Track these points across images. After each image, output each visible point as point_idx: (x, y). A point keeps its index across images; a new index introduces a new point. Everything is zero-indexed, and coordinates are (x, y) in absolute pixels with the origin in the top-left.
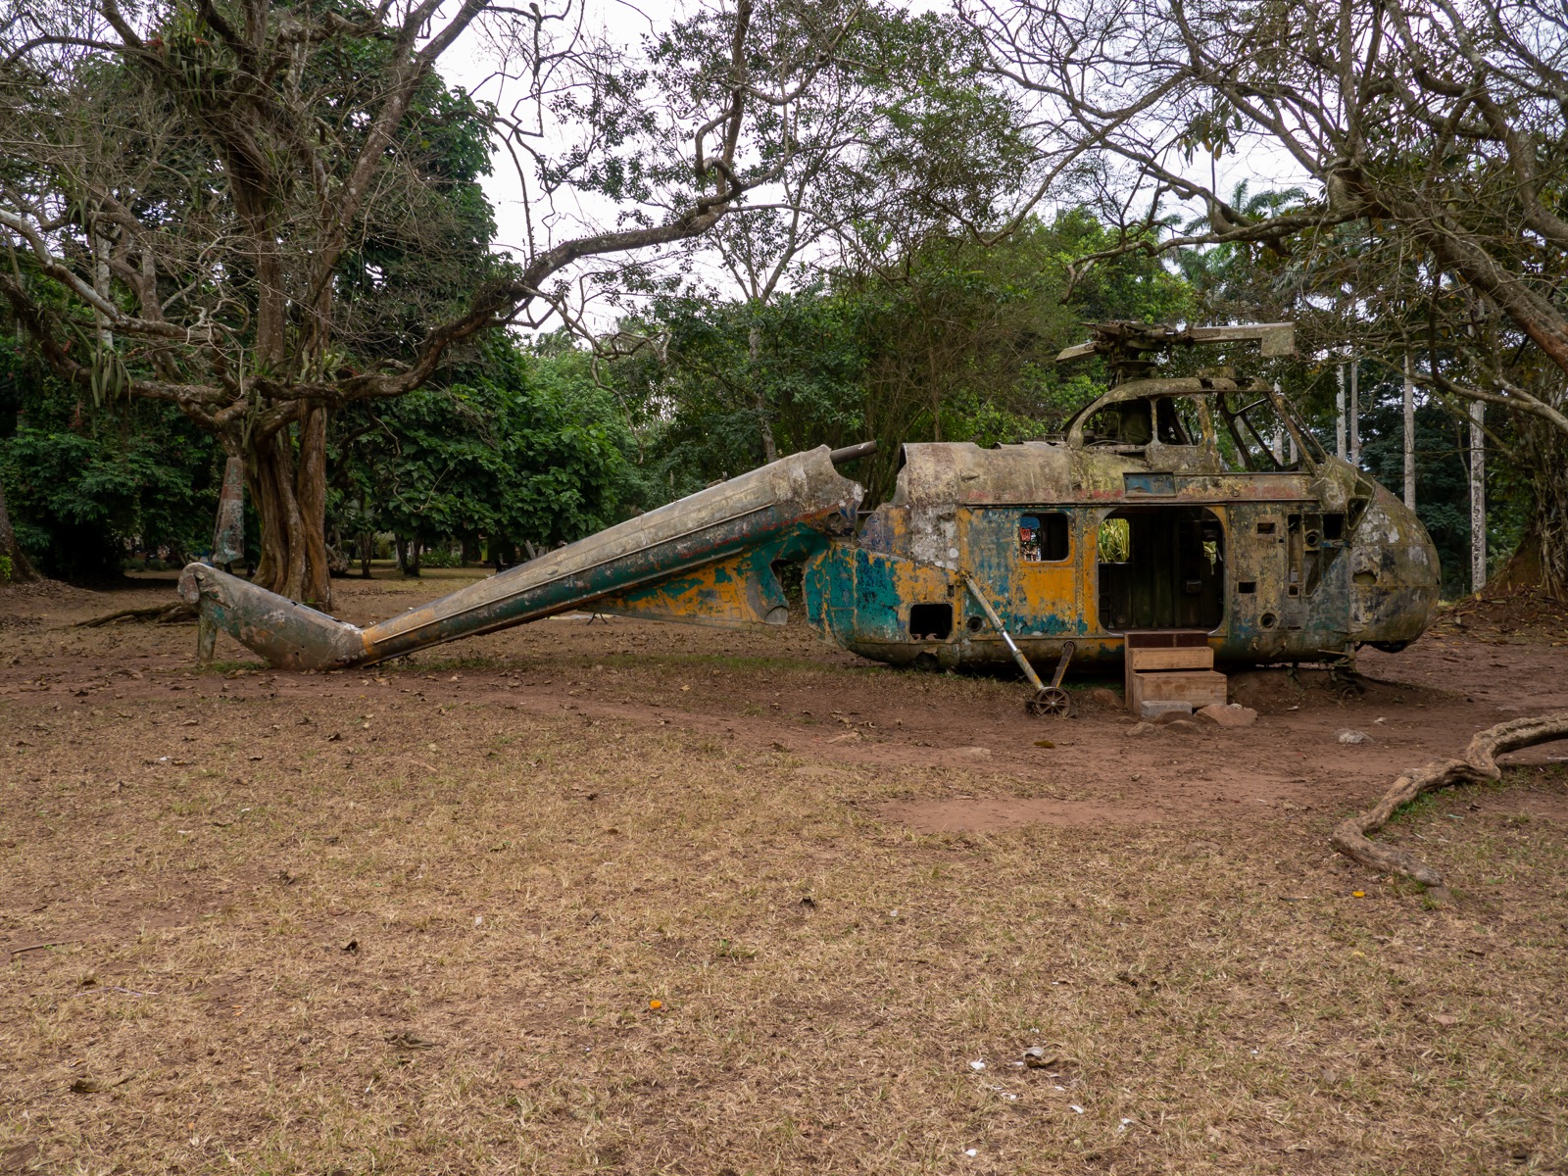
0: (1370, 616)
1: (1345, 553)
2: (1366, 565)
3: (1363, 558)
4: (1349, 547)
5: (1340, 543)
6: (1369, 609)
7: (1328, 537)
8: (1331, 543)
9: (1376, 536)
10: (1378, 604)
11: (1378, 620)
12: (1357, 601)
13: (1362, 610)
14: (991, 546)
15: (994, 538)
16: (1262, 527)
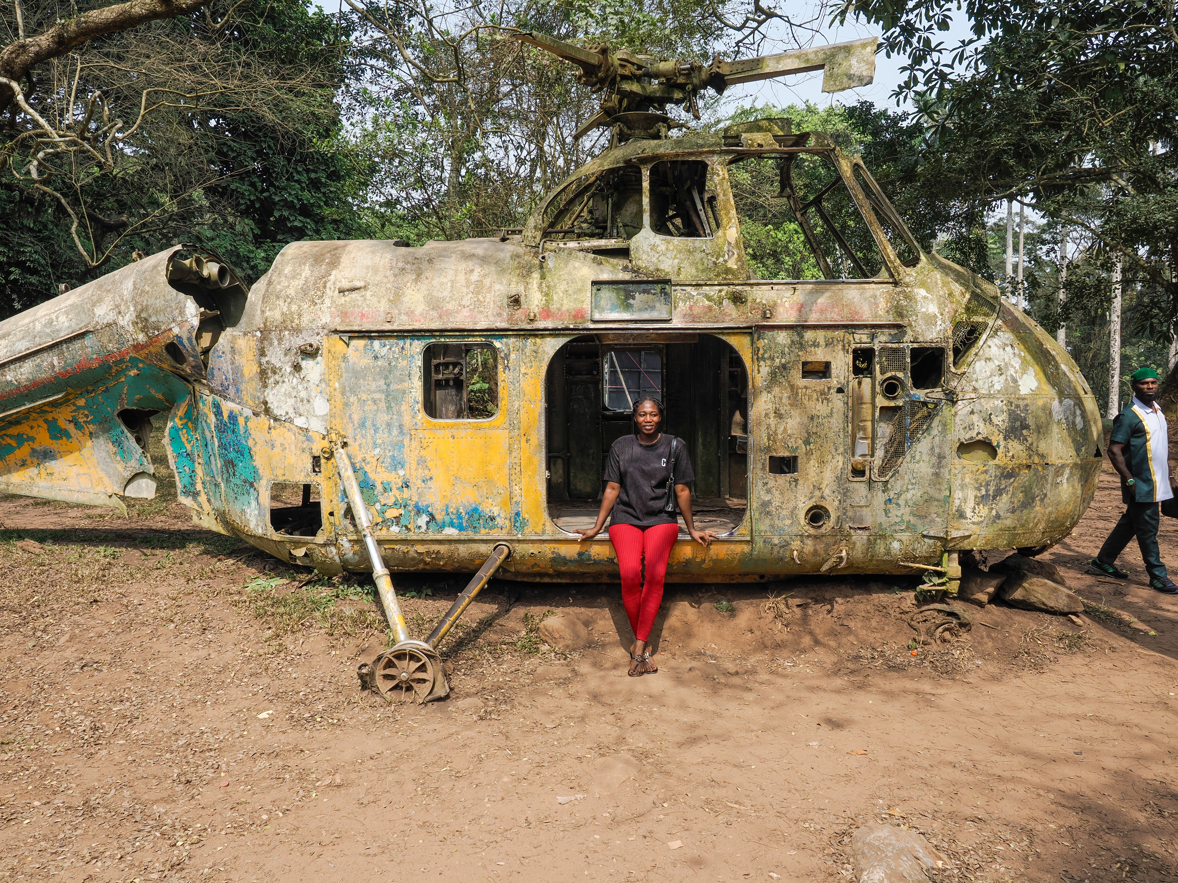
0: (984, 511)
1: (946, 411)
2: (981, 430)
3: (975, 418)
4: (952, 398)
5: (937, 393)
6: (982, 500)
7: (918, 384)
8: (920, 394)
9: (998, 383)
10: (999, 492)
11: (998, 517)
12: (963, 487)
13: (971, 503)
14: (377, 396)
15: (382, 382)
16: (809, 368)
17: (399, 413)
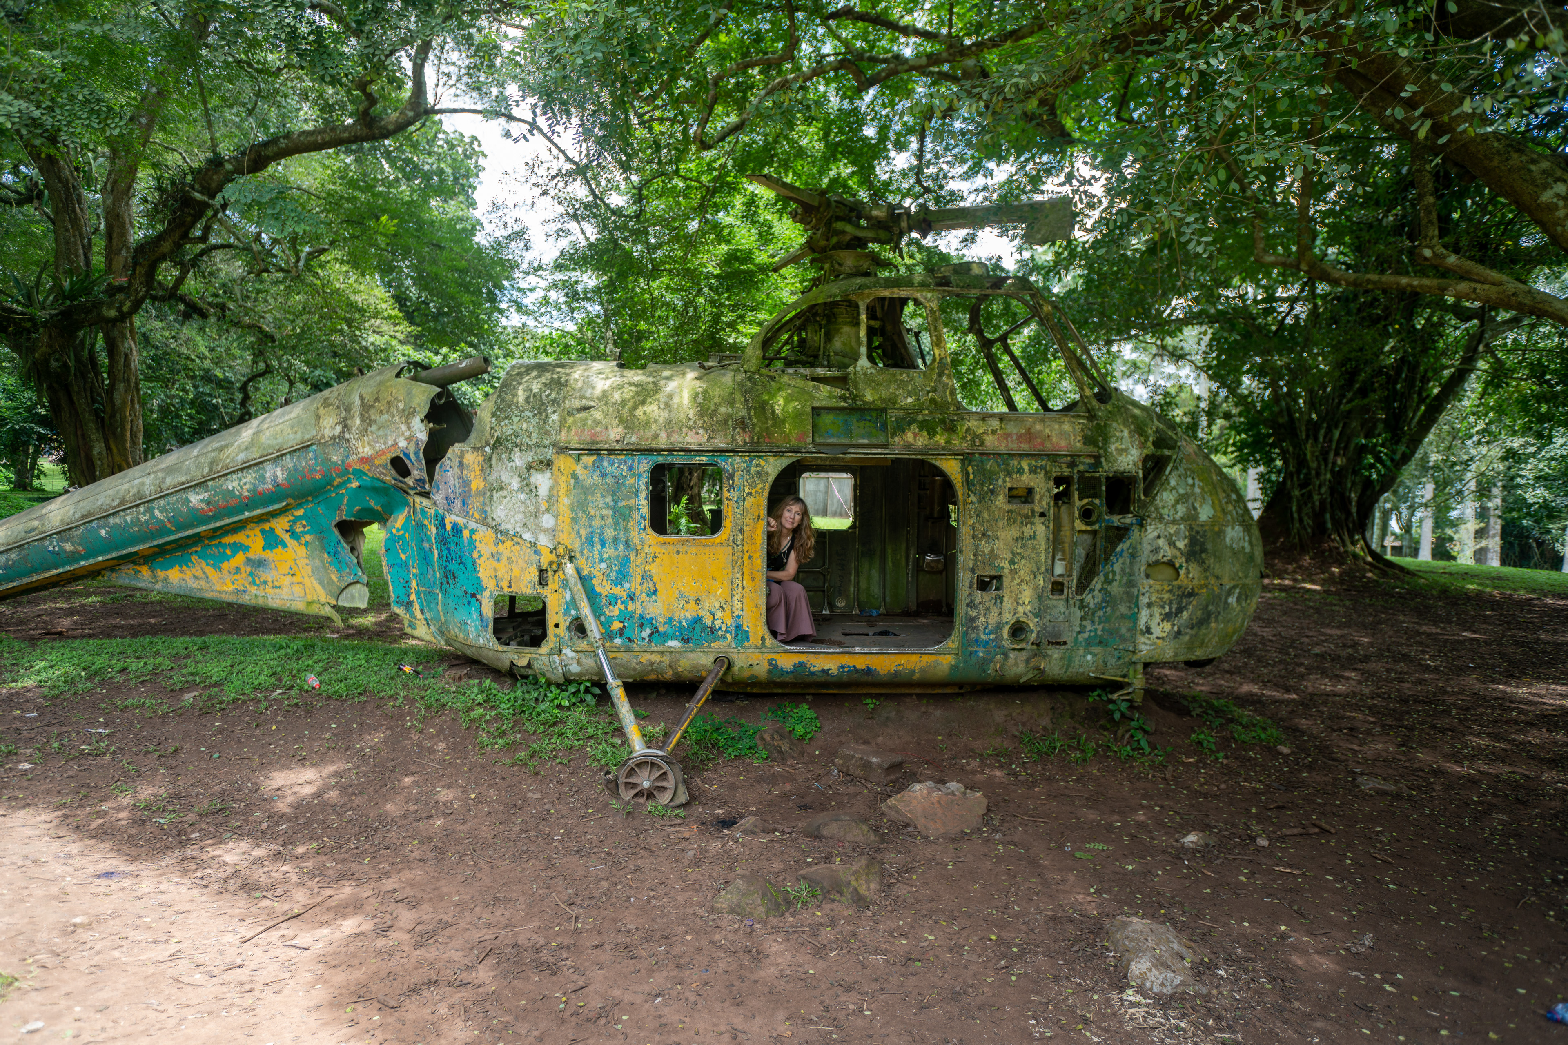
0: (1167, 626)
1: (1135, 533)
2: (1167, 552)
3: (1161, 542)
4: (1141, 525)
5: (1129, 519)
6: (1167, 617)
7: (1111, 510)
8: (1116, 520)
9: (1181, 510)
10: (1180, 610)
11: (1179, 632)
12: (1149, 605)
13: (1157, 618)
14: (606, 512)
15: (609, 499)
16: (1015, 493)
17: (626, 529)
